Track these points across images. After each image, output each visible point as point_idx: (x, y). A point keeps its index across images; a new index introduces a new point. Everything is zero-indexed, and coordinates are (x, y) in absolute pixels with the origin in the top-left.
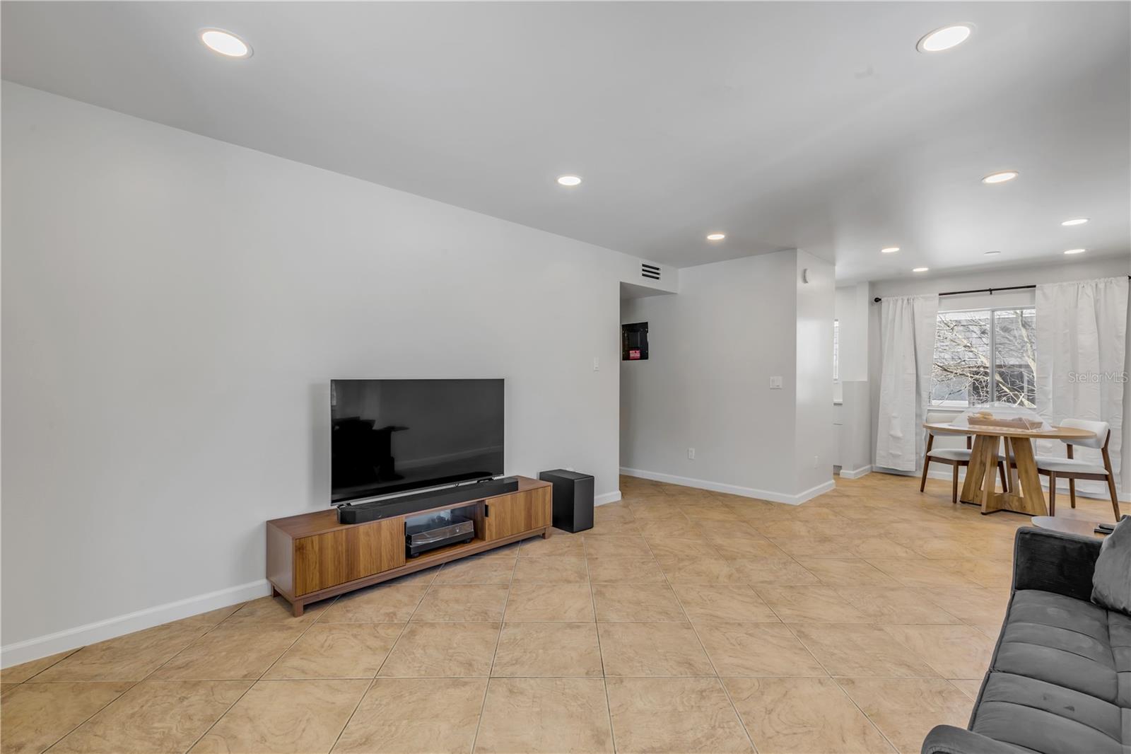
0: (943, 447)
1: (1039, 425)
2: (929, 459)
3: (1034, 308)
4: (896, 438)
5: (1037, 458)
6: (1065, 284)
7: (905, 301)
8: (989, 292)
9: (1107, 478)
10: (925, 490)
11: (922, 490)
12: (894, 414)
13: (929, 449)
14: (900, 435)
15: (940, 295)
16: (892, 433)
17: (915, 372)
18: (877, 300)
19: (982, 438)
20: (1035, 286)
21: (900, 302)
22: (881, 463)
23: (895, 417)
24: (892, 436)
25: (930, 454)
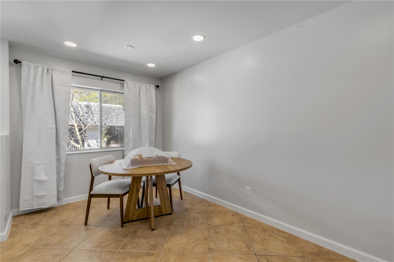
2: (91, 196)
4: (41, 182)
6: (136, 83)
7: (45, 70)
10: (88, 223)
11: (86, 224)
12: (37, 162)
13: (91, 189)
14: (44, 178)
15: (73, 72)
16: (36, 178)
18: (16, 62)
20: (124, 81)
21: (40, 69)
22: (24, 207)
23: (38, 165)
24: (37, 181)
25: (91, 193)
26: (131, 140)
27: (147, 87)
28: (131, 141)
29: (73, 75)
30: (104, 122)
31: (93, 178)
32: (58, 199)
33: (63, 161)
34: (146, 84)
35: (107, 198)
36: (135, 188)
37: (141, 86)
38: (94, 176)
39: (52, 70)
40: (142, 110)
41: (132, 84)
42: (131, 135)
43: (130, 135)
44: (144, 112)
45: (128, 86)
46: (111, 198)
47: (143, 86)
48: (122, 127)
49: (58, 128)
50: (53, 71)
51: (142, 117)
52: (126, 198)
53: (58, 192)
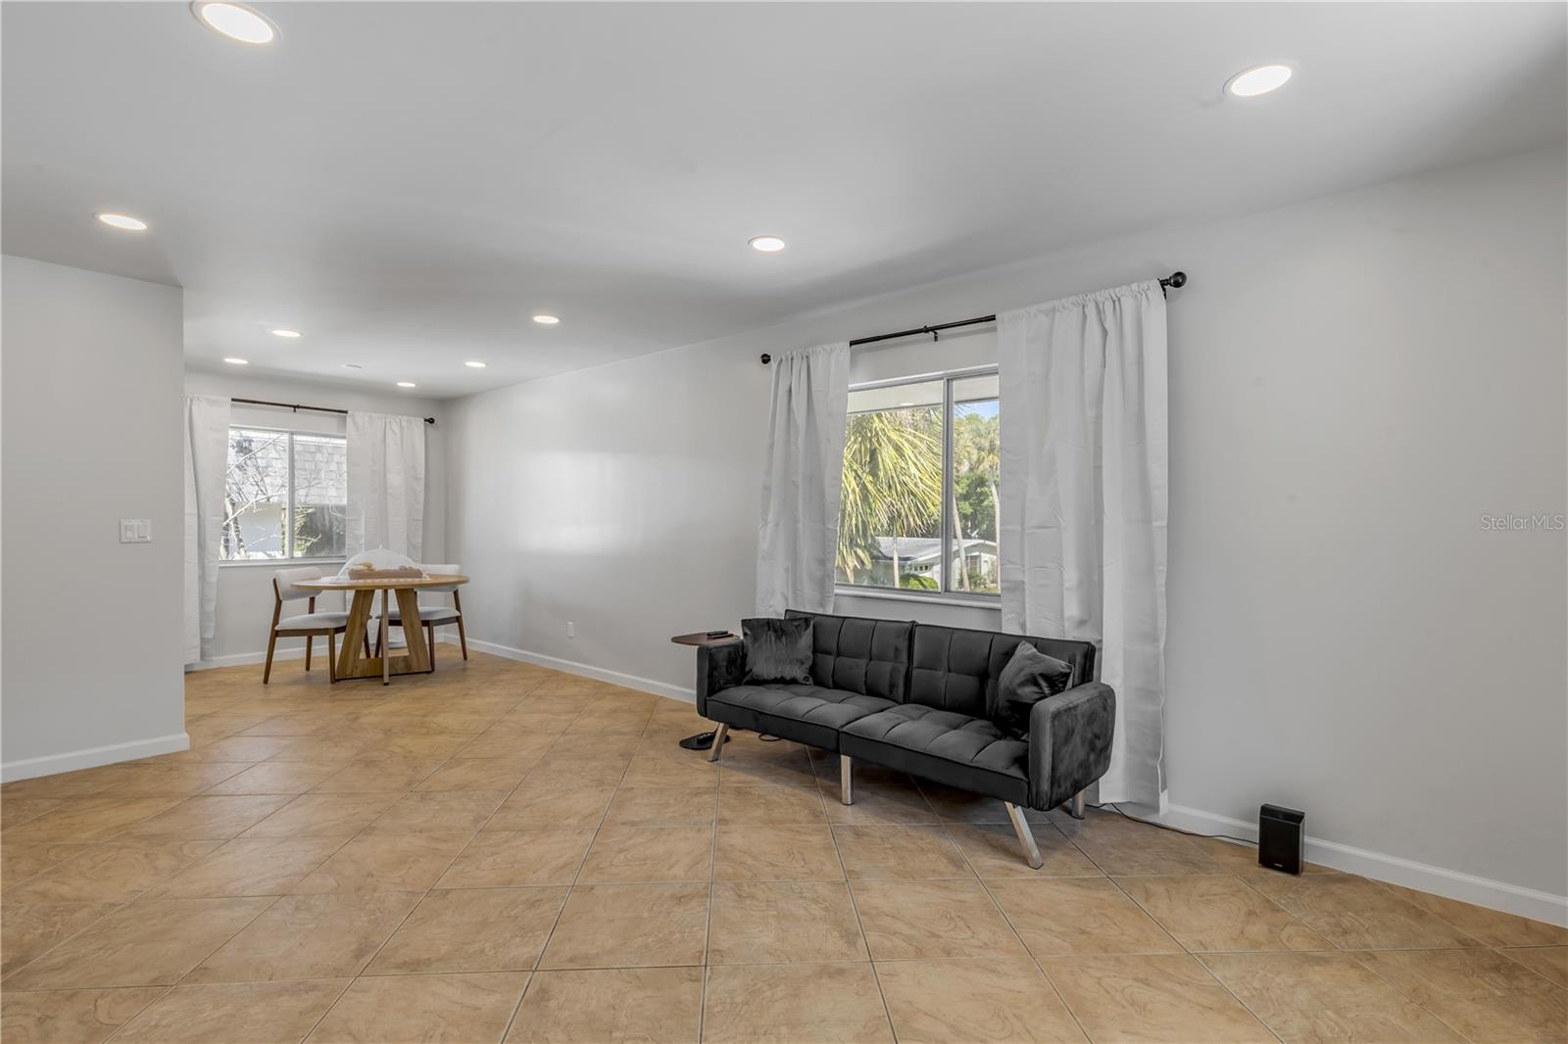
0: (295, 615)
1: (418, 574)
2: (276, 634)
3: (344, 438)
5: (421, 609)
6: (375, 415)
8: (292, 409)
9: (458, 619)
11: (266, 681)
13: (276, 621)
15: (233, 400)
17: (196, 512)
19: (362, 594)
20: (346, 412)
25: (276, 628)
26: (362, 541)
27: (404, 424)
28: (361, 545)
29: (232, 406)
30: (301, 493)
31: (279, 603)
32: (203, 655)
33: (213, 579)
34: (400, 417)
35: (306, 638)
36: (358, 623)
37: (388, 421)
38: (281, 599)
39: (192, 400)
40: (389, 476)
41: (367, 418)
42: (361, 531)
43: (358, 531)
44: (395, 479)
45: (355, 423)
46: (314, 637)
47: (392, 421)
48: (342, 509)
49: (201, 513)
50: (194, 402)
51: (389, 491)
52: (340, 638)
53: (203, 641)
